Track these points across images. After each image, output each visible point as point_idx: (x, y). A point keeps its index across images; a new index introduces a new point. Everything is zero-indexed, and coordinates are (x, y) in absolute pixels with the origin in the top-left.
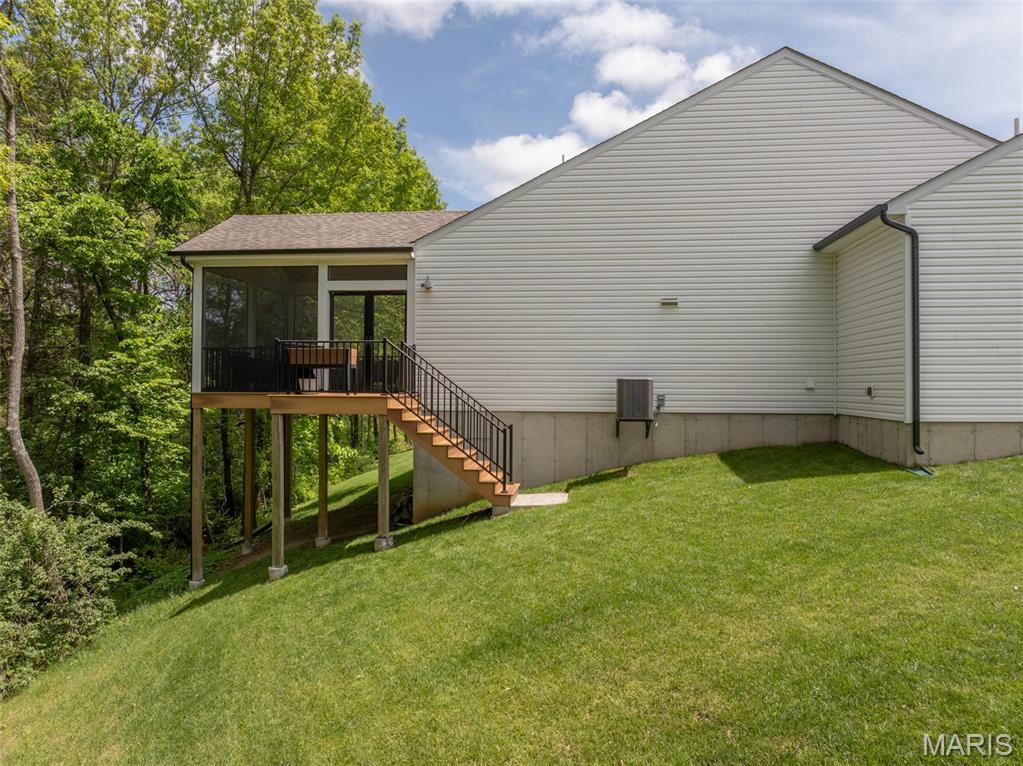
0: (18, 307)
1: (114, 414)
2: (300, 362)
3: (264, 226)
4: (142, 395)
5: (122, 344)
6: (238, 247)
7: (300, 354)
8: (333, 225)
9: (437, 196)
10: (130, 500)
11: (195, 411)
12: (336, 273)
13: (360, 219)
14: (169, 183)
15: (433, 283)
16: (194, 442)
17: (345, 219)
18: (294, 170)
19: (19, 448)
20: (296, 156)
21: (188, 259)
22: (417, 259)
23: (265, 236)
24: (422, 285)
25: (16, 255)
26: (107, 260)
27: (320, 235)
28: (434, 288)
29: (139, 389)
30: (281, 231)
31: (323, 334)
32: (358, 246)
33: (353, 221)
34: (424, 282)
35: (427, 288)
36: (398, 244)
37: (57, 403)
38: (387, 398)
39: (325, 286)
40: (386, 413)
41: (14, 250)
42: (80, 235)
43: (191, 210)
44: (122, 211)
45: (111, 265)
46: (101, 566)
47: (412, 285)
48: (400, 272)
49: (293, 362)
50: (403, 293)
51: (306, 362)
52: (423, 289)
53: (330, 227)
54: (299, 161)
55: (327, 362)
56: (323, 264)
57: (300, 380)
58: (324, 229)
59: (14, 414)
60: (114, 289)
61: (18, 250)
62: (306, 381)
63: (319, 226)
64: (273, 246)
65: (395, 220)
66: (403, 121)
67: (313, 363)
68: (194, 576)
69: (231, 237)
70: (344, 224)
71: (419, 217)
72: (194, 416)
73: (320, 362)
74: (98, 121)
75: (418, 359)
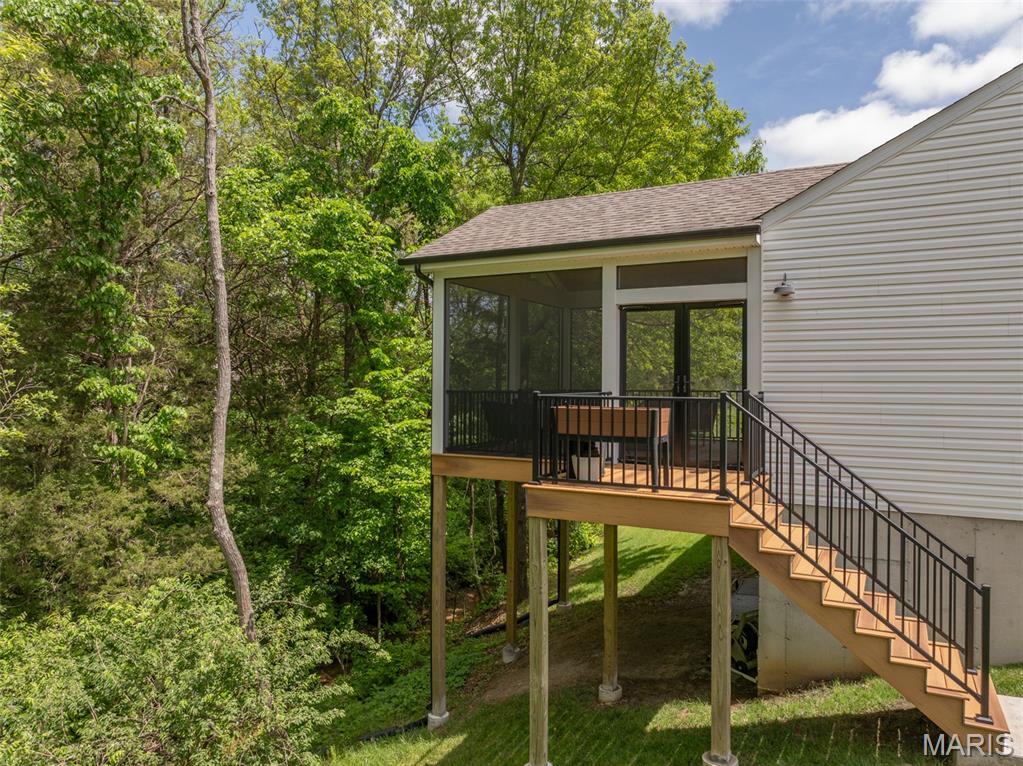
0: (222, 344)
1: (359, 462)
2: (573, 431)
3: (527, 216)
4: (392, 439)
5: (368, 377)
6: (489, 246)
7: (573, 418)
8: (625, 206)
9: (760, 163)
10: (379, 566)
11: (435, 479)
12: (630, 277)
13: (662, 194)
14: (419, 176)
15: (793, 285)
16: (435, 521)
17: (640, 196)
18: (569, 146)
19: (222, 528)
20: (572, 129)
21: (425, 268)
22: (765, 245)
23: (528, 229)
24: (777, 290)
25: (218, 277)
26: (354, 276)
27: (605, 221)
28: (797, 294)
29: (388, 431)
30: (550, 220)
31: (610, 383)
32: (662, 231)
33: (652, 197)
34: (778, 284)
35: (783, 294)
36: (730, 223)
37: (301, 449)
38: (729, 505)
39: (613, 298)
40: (725, 533)
41: (215, 271)
42: (317, 248)
43: (448, 208)
44: (367, 215)
45: (358, 281)
46: (306, 704)
47: (758, 289)
48: (735, 270)
49: (562, 430)
50: (742, 304)
51: (584, 431)
52: (776, 296)
53: (618, 207)
54: (577, 135)
55: (618, 433)
56: (609, 262)
57: (574, 458)
58: (610, 211)
59: (217, 484)
60: (361, 310)
61: (221, 270)
62: (584, 461)
63: (602, 210)
64: (536, 243)
65: (718, 189)
66: (710, 68)
67: (595, 432)
68: (435, 706)
69: (483, 234)
70: (639, 202)
71: (754, 181)
72: (435, 486)
73: (606, 432)
74: (341, 110)
75: (766, 415)
